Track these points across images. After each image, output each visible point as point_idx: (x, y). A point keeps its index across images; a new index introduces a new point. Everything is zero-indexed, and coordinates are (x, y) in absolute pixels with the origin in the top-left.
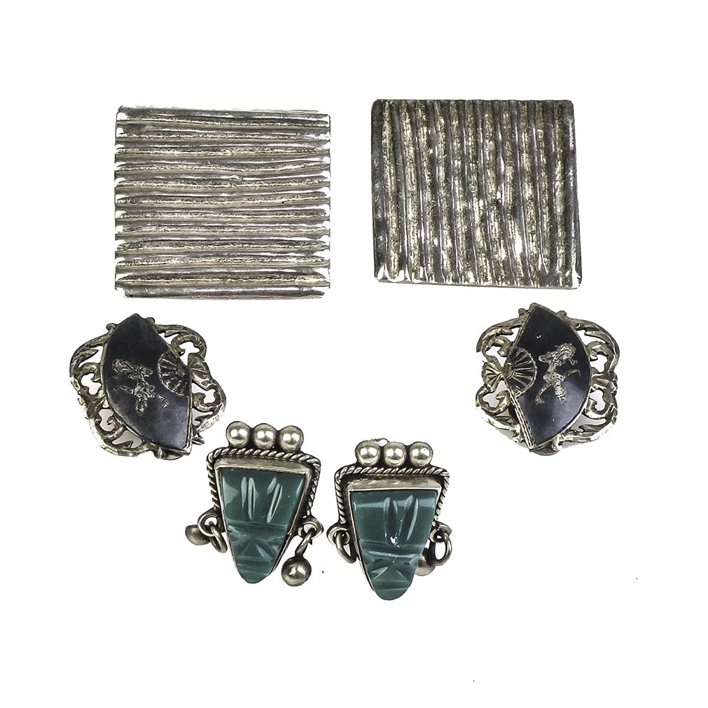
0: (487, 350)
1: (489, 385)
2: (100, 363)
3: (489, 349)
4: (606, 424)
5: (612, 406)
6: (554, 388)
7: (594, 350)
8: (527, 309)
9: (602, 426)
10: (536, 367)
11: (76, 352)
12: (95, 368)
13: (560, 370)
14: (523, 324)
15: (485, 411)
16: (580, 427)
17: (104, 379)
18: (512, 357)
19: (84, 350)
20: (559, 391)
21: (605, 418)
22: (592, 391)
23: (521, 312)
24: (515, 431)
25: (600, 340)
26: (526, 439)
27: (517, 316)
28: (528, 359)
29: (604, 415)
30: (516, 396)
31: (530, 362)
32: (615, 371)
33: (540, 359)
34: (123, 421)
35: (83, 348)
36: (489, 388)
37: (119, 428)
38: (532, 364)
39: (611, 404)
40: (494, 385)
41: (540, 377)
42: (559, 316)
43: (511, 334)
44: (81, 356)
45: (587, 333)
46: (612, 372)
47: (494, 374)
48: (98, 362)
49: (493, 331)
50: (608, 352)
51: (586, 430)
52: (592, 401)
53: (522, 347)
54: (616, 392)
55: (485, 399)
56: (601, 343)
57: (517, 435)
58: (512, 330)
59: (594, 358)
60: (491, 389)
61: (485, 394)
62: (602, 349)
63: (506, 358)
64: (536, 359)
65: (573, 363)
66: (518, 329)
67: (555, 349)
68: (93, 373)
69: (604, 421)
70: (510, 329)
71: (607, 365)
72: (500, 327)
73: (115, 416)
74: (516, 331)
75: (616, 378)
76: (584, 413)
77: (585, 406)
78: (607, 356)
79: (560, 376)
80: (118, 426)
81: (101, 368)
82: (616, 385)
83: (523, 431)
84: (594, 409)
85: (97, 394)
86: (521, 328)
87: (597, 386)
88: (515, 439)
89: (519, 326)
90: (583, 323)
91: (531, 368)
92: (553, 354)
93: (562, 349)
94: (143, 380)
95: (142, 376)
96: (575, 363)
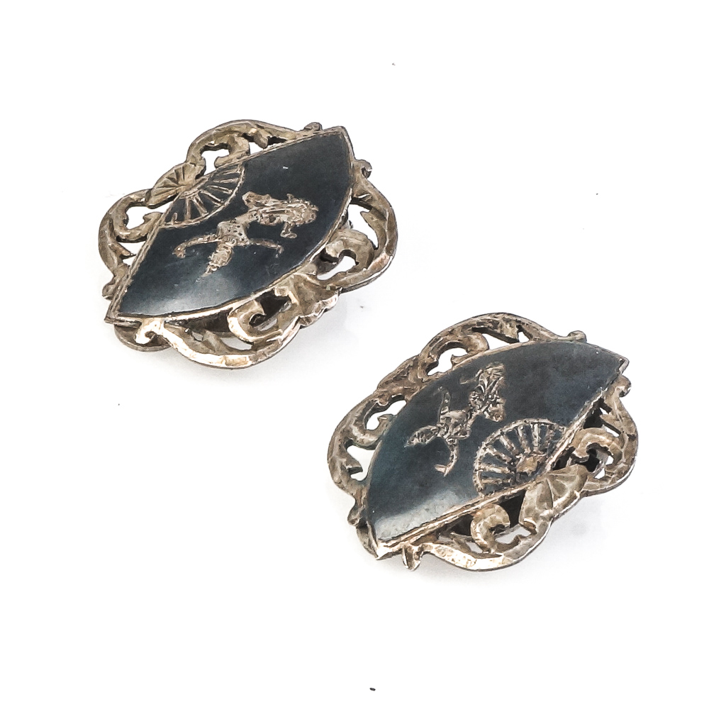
6: (216, 248)
8: (325, 127)
10: (227, 203)
11: (500, 313)
13: (253, 228)
14: (291, 141)
19: (508, 321)
20: (219, 256)
21: (251, 344)
23: (312, 127)
24: (114, 276)
26: (114, 297)
27: (300, 128)
28: (232, 186)
30: (162, 227)
31: (230, 192)
33: (245, 197)
35: (511, 318)
38: (228, 196)
39: (280, 330)
42: (352, 164)
47: (176, 182)
48: (490, 346)
49: (243, 127)
50: (363, 260)
51: (204, 340)
53: (246, 166)
54: (309, 319)
56: (366, 241)
57: (112, 283)
60: (151, 199)
61: (137, 204)
62: (359, 250)
65: (286, 234)
71: (339, 276)
72: (259, 127)
77: (235, 305)
78: (357, 263)
79: (244, 236)
81: (480, 355)
83: (122, 283)
87: (289, 292)
90: (376, 198)
91: (219, 200)
92: (270, 203)
93: (293, 205)
94: (474, 414)
95: (483, 410)
96: (290, 236)
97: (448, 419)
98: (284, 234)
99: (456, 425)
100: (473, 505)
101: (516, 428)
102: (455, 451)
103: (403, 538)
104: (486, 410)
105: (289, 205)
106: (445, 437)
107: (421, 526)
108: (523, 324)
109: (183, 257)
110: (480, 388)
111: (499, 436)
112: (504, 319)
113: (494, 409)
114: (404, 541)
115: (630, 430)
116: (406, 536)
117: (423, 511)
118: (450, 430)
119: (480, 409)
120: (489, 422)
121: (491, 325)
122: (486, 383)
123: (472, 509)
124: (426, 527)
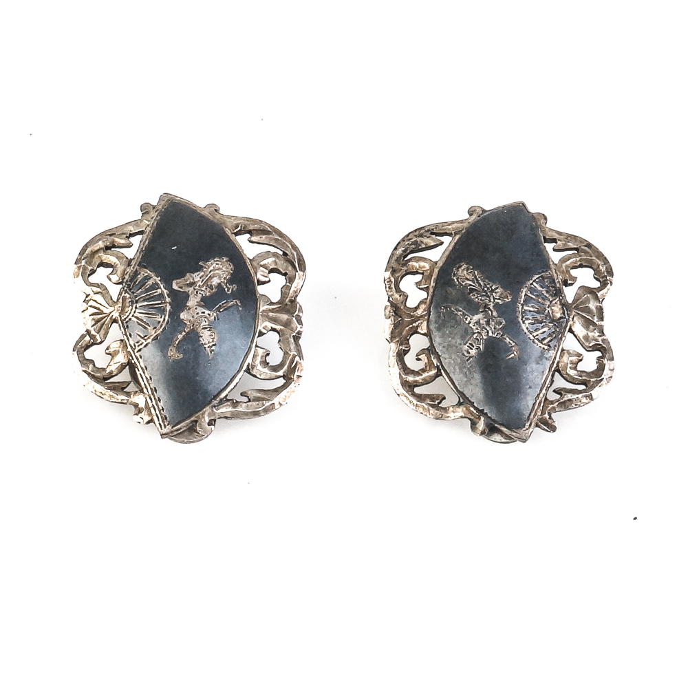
0: (89, 275)
1: (93, 332)
2: (436, 263)
3: (93, 272)
4: (284, 387)
5: (294, 356)
6: (198, 333)
7: (264, 266)
8: (154, 203)
9: (277, 391)
10: (168, 300)
11: (408, 235)
12: (428, 268)
13: (207, 302)
14: (149, 229)
15: (89, 374)
16: (242, 394)
17: (435, 288)
18: (131, 284)
19: (421, 236)
20: (206, 337)
21: (284, 376)
22: (261, 334)
23: (145, 209)
24: (136, 406)
25: (273, 250)
26: (155, 418)
27: (138, 215)
28: (155, 286)
29: (281, 373)
30: (137, 349)
31: (159, 291)
32: (298, 299)
33: (175, 287)
34: (439, 360)
35: (420, 232)
36: (92, 337)
37: (430, 370)
38: (162, 295)
39: (292, 353)
40: (102, 332)
41: (174, 315)
42: (206, 213)
43: (129, 246)
44: (412, 244)
45: (254, 239)
46: (293, 301)
47: (102, 313)
48: (434, 260)
49: (100, 243)
50: (287, 268)
51: (252, 398)
52: (261, 352)
53: (145, 267)
54: (300, 333)
55: (89, 354)
56: (275, 255)
57: (140, 411)
58: (132, 239)
59: (263, 279)
60: (98, 337)
61: (87, 347)
62: (276, 264)
63: (121, 286)
64: (168, 286)
65: (229, 289)
66: (139, 237)
67: (199, 269)
68: (422, 274)
69: (281, 381)
70: (128, 237)
71: (285, 291)
72: (110, 235)
73: (431, 351)
74: (136, 241)
75: (301, 310)
76: (248, 371)
77: (249, 360)
78: (285, 274)
79: (207, 312)
80: (430, 365)
81: (436, 271)
82: (300, 322)
83: (150, 405)
84: (265, 364)
85: (417, 308)
86: (145, 236)
87: (269, 325)
88: (137, 418)
89: (141, 233)
90: (246, 222)
91: (160, 302)
92: (197, 277)
93: (212, 268)
94: (491, 307)
95: (492, 300)
96: (232, 289)
97: (478, 323)
98: (228, 290)
99: (488, 323)
100: (553, 362)
101: (526, 295)
102: (507, 339)
103: (532, 417)
104: (494, 299)
105: (209, 270)
106: (490, 334)
107: (536, 401)
108: (433, 229)
109: (181, 356)
110: (471, 289)
111: (522, 308)
112: (416, 236)
113: (498, 294)
114: (534, 417)
115: (581, 242)
116: (533, 414)
117: (529, 391)
118: (488, 329)
119: (490, 301)
120: (505, 305)
121: (413, 246)
122: (471, 283)
123: (555, 365)
124: (540, 399)
